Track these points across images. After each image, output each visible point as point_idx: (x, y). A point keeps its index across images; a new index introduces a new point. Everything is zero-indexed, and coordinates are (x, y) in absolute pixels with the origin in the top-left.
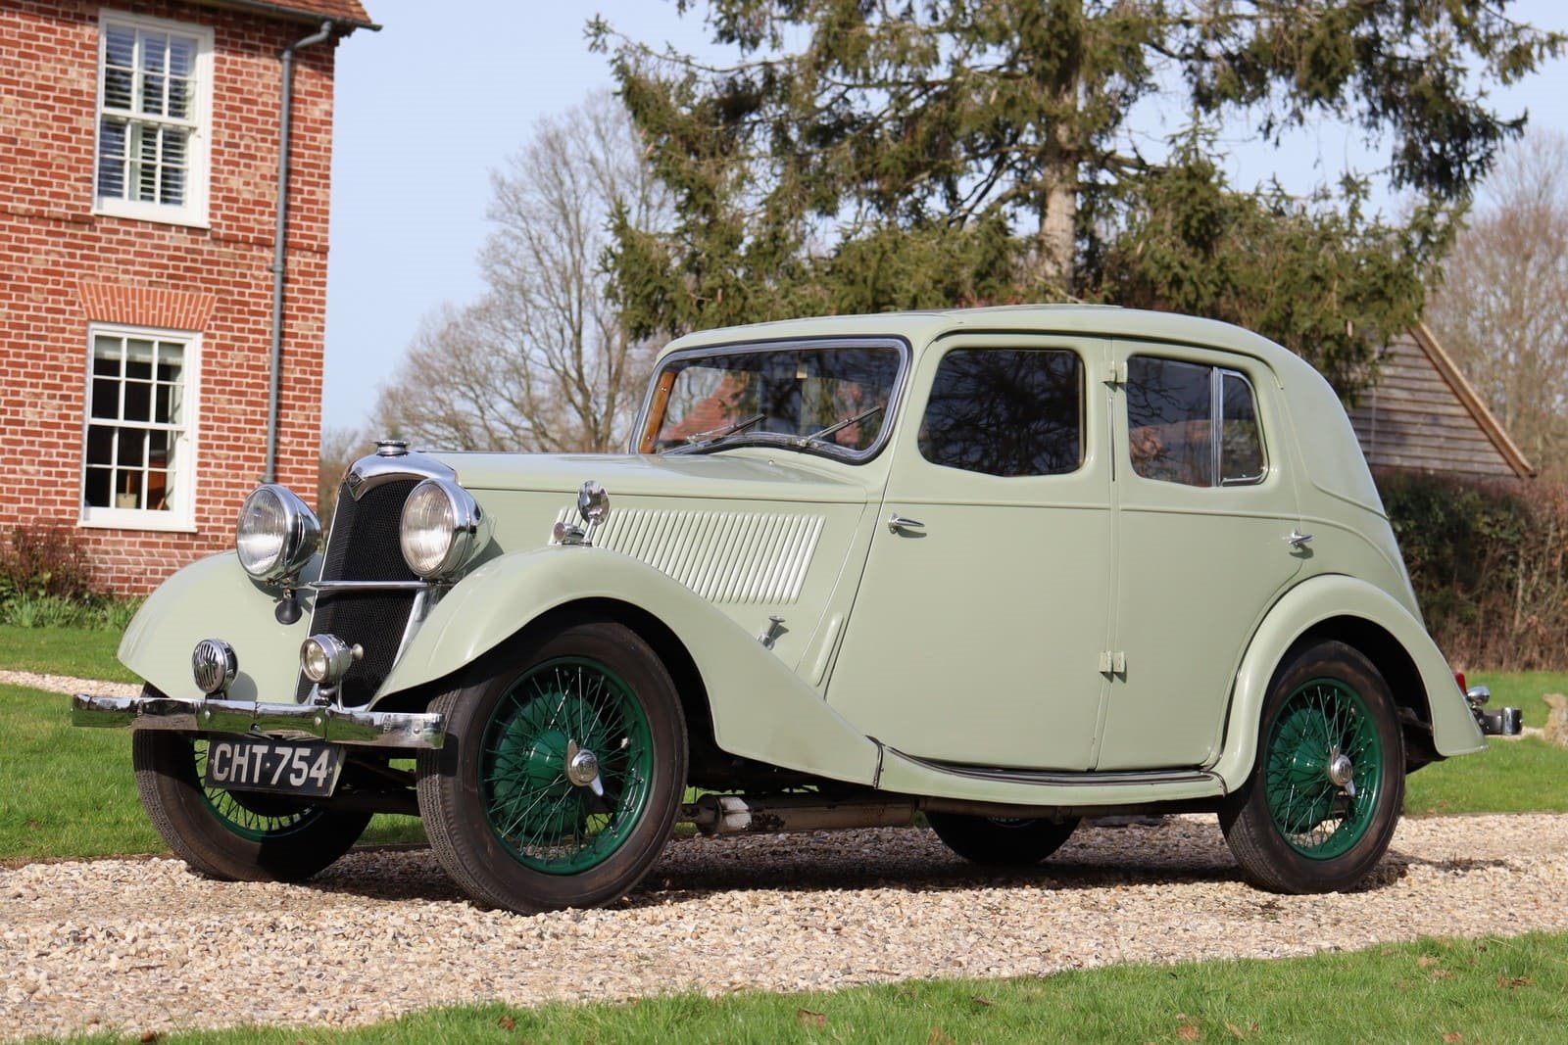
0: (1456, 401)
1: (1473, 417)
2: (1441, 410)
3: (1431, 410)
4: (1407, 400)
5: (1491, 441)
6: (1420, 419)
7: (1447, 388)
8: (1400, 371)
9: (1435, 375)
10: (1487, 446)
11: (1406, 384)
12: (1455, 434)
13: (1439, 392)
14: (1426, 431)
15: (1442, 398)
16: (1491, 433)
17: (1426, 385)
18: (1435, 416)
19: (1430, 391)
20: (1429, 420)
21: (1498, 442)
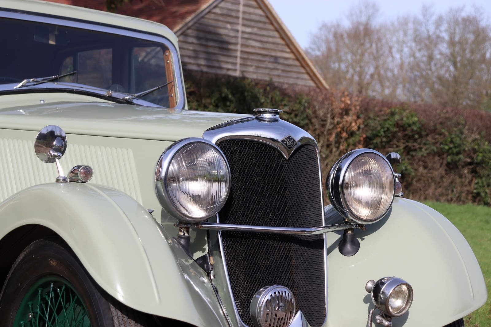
0: (288, 50)
1: (297, 59)
2: (279, 54)
3: (273, 54)
4: (259, 48)
5: (308, 73)
6: (267, 59)
7: (283, 42)
8: (255, 30)
9: (276, 34)
10: (306, 76)
11: (259, 38)
12: (287, 69)
13: (278, 44)
14: (271, 66)
15: (280, 47)
16: (308, 69)
17: (270, 40)
18: (276, 58)
19: (273, 43)
20: (272, 60)
21: (311, 74)
